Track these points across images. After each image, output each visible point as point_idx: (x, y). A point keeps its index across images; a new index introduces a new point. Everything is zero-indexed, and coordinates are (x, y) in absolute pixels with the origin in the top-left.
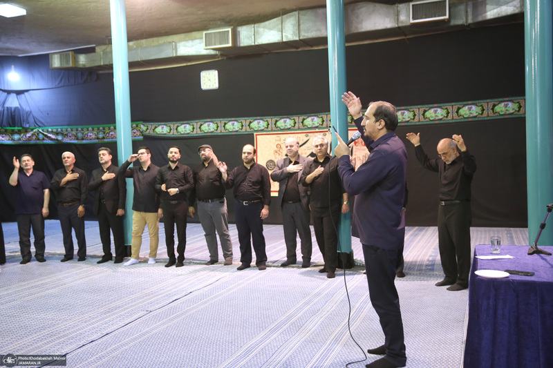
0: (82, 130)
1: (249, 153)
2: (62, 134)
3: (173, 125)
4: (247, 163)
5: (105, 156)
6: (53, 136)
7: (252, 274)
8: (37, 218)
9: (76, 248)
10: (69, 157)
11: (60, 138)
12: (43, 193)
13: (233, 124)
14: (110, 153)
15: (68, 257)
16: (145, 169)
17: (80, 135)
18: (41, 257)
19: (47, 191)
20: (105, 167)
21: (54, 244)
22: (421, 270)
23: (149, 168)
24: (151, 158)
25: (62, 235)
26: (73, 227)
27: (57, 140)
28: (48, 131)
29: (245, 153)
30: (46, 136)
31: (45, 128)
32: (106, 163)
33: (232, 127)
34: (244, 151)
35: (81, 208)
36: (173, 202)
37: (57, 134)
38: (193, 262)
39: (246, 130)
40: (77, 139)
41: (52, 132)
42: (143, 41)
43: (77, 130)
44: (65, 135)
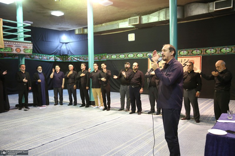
0: (86, 57)
1: (136, 66)
2: (79, 58)
3: (118, 55)
4: (135, 70)
5: (83, 67)
6: (76, 59)
7: (135, 116)
8: (60, 89)
9: (73, 100)
10: (71, 66)
11: (78, 59)
12: (63, 80)
13: (140, 55)
14: (85, 66)
15: (71, 104)
16: (96, 72)
17: (85, 58)
18: (61, 104)
19: (64, 79)
20: (83, 71)
21: (66, 99)
22: (208, 120)
23: (97, 71)
24: (98, 68)
25: (68, 96)
26: (72, 93)
27: (77, 60)
28: (75, 57)
29: (134, 66)
30: (74, 59)
31: (74, 56)
32: (83, 69)
33: (139, 56)
34: (133, 65)
35: (75, 86)
36: (104, 85)
37: (78, 58)
38: (114, 109)
39: (145, 57)
40: (84, 60)
41: (76, 57)
42: (108, 23)
43: (84, 57)
44: (80, 59)
